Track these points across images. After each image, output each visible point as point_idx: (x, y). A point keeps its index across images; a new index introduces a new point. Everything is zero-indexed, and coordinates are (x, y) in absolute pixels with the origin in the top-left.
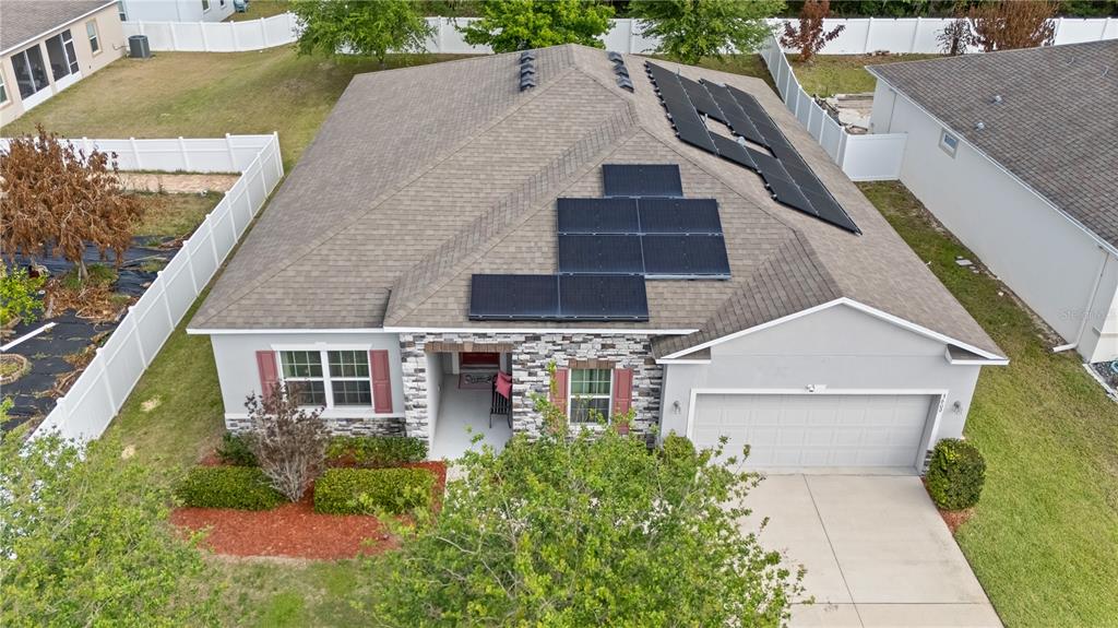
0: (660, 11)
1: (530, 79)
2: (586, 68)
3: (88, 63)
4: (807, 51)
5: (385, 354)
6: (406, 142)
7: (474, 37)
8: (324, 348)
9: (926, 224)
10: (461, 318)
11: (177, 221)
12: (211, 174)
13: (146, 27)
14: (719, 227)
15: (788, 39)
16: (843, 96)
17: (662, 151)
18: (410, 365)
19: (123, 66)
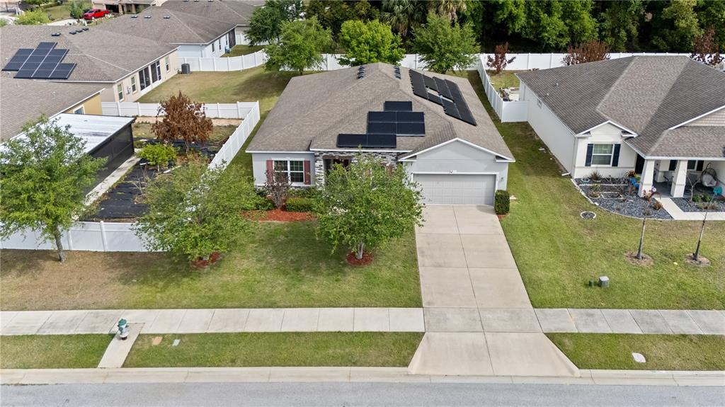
0: (426, 51)
1: (361, 75)
2: (384, 70)
3: (165, 76)
4: (499, 68)
5: (309, 162)
6: (316, 97)
7: (343, 62)
8: (288, 159)
9: (532, 137)
10: (335, 147)
11: (219, 135)
12: (229, 119)
13: (188, 60)
14: (423, 121)
15: (491, 63)
16: (513, 88)
17: (407, 97)
18: (318, 164)
19: (179, 77)
